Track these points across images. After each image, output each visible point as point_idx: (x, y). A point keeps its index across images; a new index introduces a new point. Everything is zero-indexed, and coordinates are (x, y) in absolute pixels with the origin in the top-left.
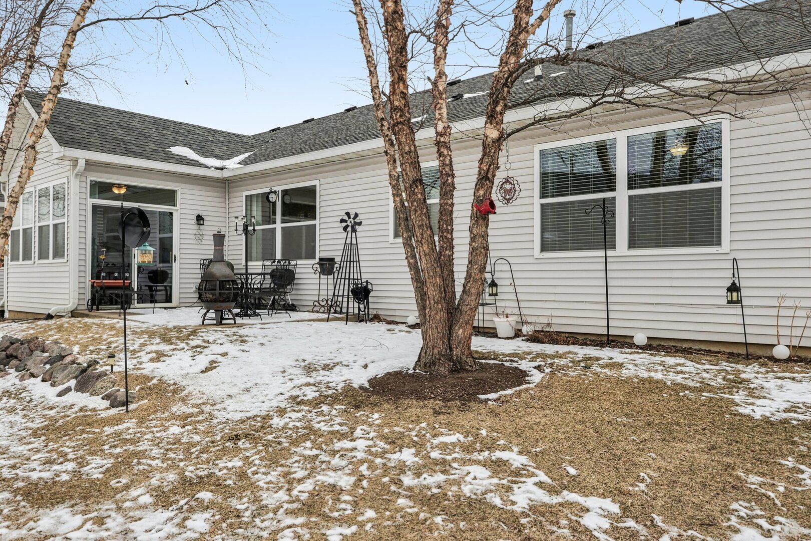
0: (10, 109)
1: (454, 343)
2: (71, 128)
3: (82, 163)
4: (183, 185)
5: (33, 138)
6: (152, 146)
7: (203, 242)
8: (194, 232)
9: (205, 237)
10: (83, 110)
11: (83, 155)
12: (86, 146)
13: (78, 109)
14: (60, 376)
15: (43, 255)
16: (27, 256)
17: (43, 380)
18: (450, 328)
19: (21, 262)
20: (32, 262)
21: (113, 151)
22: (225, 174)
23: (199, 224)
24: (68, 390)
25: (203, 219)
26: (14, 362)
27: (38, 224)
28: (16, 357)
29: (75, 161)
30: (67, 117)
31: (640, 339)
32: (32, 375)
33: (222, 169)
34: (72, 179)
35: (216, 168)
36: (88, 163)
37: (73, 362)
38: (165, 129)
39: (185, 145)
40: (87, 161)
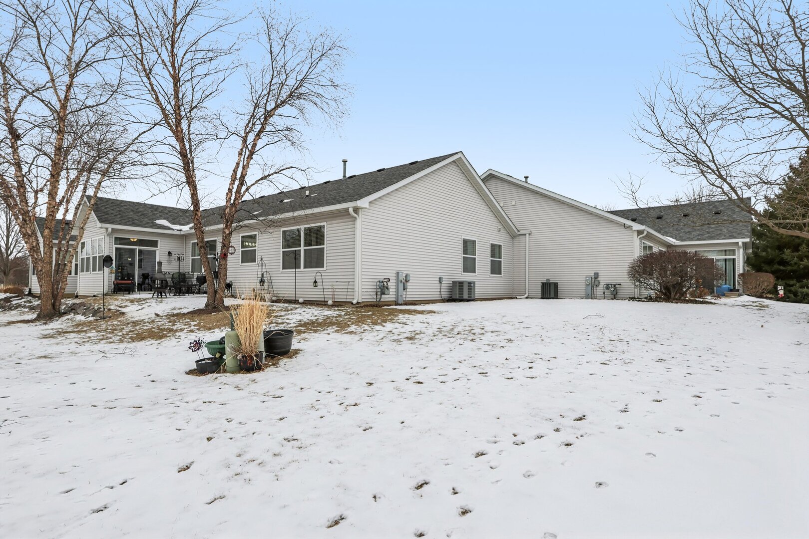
0: (75, 211)
1: (216, 299)
2: (107, 213)
3: (110, 230)
4: (161, 238)
5: (83, 225)
6: (146, 220)
7: (172, 264)
8: (166, 259)
9: (172, 262)
10: (115, 203)
11: (110, 227)
12: (112, 223)
13: (112, 203)
14: (87, 313)
15: (94, 270)
16: (88, 270)
17: (82, 315)
18: (215, 295)
19: (85, 273)
20: (89, 273)
21: (125, 224)
22: (182, 233)
23: (169, 256)
24: (90, 317)
25: (171, 254)
26: (73, 311)
27: (92, 256)
28: (74, 309)
29: (107, 229)
30: (106, 208)
31: (301, 300)
32: (79, 314)
33: (181, 230)
34: (106, 236)
35: (178, 230)
36: (113, 229)
37: (93, 309)
38: (156, 211)
39: (164, 219)
40: (112, 229)
